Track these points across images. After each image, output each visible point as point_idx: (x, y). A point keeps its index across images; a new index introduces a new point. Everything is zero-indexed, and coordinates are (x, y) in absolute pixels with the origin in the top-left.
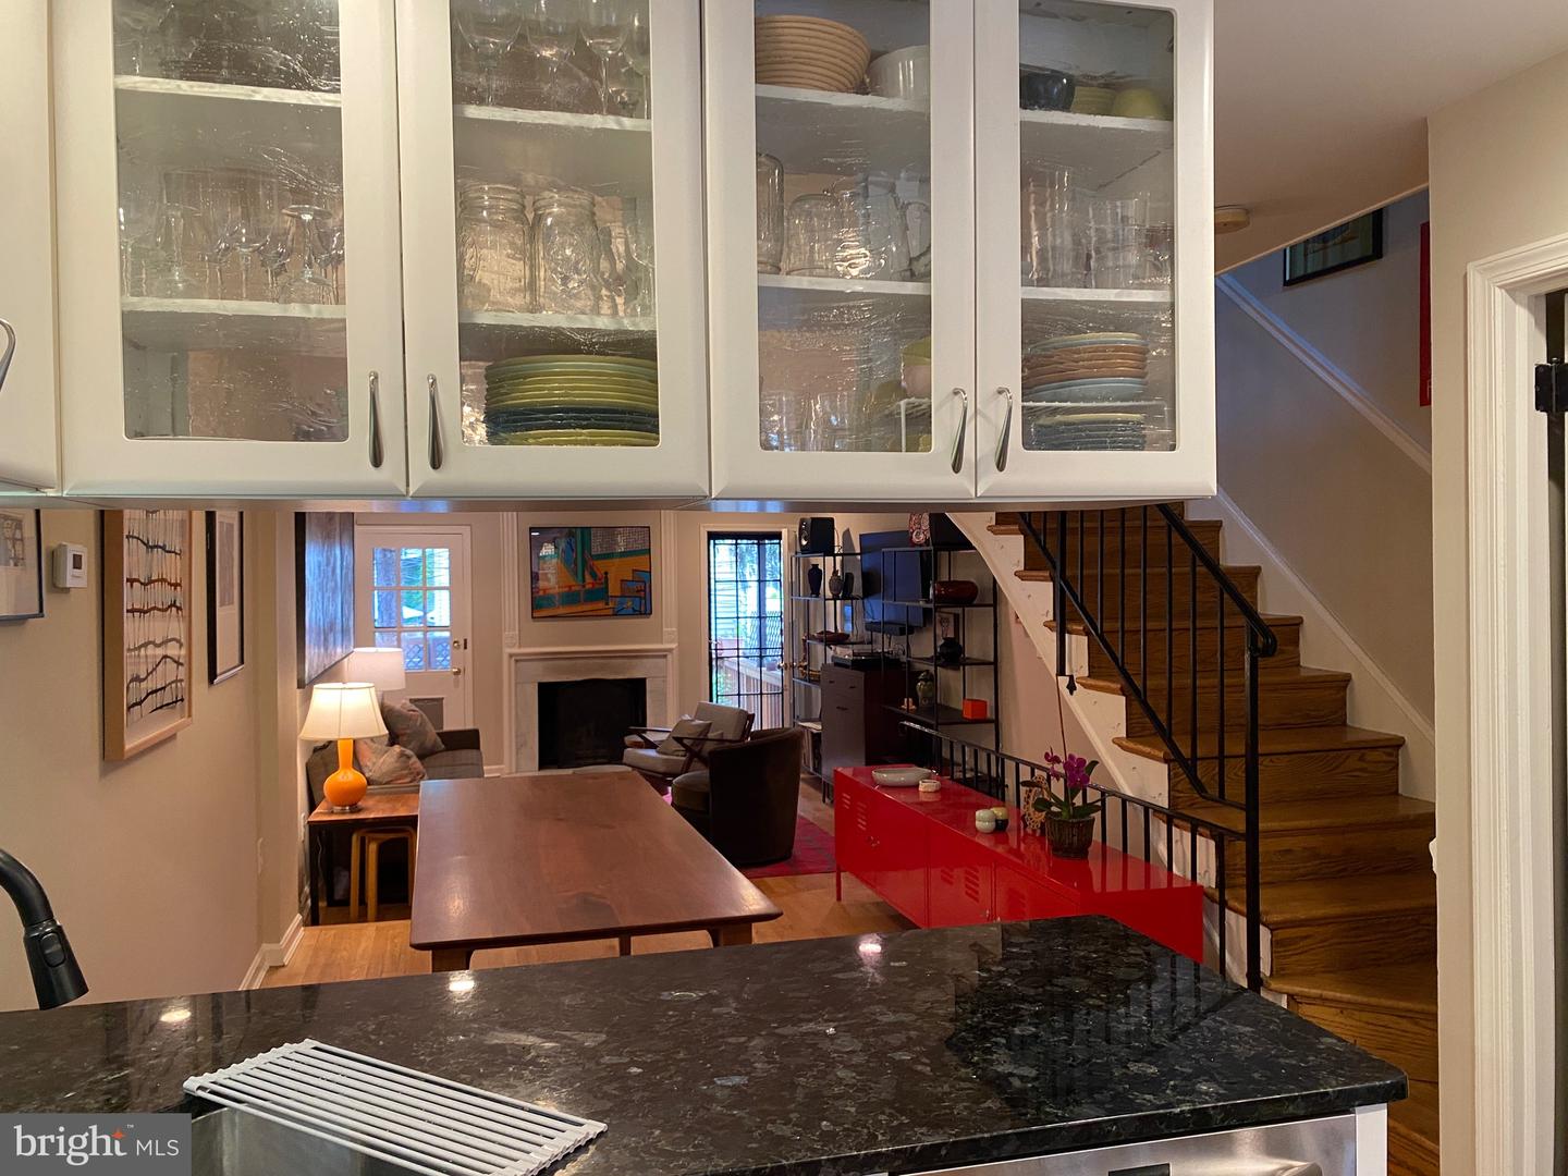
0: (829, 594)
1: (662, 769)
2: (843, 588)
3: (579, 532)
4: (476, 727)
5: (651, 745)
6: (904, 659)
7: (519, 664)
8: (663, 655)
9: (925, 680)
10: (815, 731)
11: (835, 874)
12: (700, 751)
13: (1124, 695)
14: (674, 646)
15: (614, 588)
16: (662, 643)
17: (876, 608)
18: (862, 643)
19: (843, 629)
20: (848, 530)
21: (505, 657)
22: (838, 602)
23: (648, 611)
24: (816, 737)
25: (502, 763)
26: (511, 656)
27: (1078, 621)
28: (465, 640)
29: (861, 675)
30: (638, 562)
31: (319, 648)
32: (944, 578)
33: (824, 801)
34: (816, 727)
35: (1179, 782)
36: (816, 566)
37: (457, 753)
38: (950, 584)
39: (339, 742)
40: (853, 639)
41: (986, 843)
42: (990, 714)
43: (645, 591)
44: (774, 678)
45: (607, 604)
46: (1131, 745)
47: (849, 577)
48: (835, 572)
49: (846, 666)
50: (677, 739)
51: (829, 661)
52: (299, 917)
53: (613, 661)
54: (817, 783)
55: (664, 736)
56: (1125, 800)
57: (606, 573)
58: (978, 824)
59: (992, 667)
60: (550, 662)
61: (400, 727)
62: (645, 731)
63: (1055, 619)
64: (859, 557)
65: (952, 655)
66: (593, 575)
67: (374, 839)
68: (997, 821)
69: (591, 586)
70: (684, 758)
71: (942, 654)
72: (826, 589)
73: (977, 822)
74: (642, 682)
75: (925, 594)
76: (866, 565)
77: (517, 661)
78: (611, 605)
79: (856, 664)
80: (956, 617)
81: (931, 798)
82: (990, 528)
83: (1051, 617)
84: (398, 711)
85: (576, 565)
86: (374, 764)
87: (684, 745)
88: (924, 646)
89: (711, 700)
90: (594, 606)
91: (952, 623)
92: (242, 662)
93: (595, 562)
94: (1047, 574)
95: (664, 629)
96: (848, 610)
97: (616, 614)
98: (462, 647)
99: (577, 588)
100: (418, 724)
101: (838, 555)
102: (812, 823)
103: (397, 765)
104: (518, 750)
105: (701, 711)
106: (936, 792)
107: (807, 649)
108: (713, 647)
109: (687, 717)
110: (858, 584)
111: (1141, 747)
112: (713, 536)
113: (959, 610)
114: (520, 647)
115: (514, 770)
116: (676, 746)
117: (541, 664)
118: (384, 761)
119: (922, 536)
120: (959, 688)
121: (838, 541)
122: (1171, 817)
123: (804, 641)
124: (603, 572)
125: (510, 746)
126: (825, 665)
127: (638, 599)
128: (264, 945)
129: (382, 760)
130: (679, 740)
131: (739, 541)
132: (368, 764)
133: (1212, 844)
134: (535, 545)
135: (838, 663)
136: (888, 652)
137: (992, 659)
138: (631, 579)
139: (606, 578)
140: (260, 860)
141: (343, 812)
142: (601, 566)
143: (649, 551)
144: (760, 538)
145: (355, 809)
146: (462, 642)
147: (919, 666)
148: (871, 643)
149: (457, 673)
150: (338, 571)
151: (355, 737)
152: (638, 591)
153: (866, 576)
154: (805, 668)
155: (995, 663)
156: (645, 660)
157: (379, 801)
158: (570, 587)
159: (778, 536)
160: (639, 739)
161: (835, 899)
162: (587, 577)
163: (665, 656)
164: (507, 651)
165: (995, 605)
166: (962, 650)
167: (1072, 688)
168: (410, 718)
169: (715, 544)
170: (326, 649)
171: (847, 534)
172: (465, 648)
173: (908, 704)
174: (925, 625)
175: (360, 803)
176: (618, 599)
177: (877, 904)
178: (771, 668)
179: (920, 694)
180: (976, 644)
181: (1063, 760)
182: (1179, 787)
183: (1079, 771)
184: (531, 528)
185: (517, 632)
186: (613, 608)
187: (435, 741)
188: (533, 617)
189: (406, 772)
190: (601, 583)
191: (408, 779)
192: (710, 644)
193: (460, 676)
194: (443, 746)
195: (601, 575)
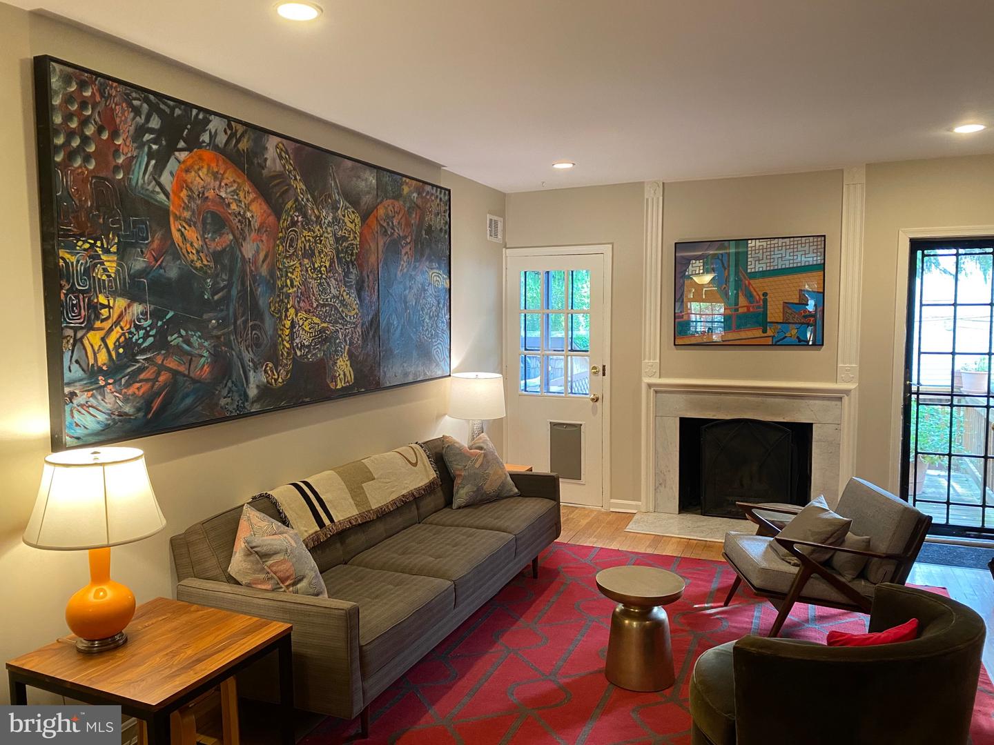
3: (733, 244)
7: (658, 395)
8: (837, 397)
14: (852, 386)
15: (775, 312)
16: (836, 382)
21: (644, 388)
23: (819, 342)
26: (650, 386)
28: (604, 366)
30: (809, 281)
43: (814, 316)
45: (765, 331)
53: (770, 400)
57: (765, 294)
60: (693, 396)
61: (456, 467)
66: (749, 296)
69: (745, 309)
74: (809, 427)
77: (656, 392)
78: (769, 333)
85: (728, 283)
87: (795, 553)
90: (750, 334)
93: (751, 281)
95: (840, 365)
97: (778, 344)
98: (601, 373)
100: (477, 465)
104: (656, 489)
108: (914, 389)
112: (918, 245)
114: (660, 377)
115: (651, 509)
117: (683, 396)
124: (761, 293)
125: (648, 482)
127: (805, 326)
131: (960, 251)
134: (680, 265)
138: (797, 301)
139: (765, 301)
142: (758, 286)
143: (822, 267)
146: (600, 368)
149: (595, 400)
152: (807, 317)
156: (812, 402)
162: (742, 298)
164: (646, 380)
169: (924, 256)
172: (604, 374)
176: (779, 326)
184: (676, 243)
185: (658, 361)
186: (773, 337)
187: (503, 485)
188: (675, 345)
189: (262, 576)
190: (759, 307)
191: (269, 587)
192: (908, 389)
193: (597, 403)
194: (516, 490)
195: (758, 295)
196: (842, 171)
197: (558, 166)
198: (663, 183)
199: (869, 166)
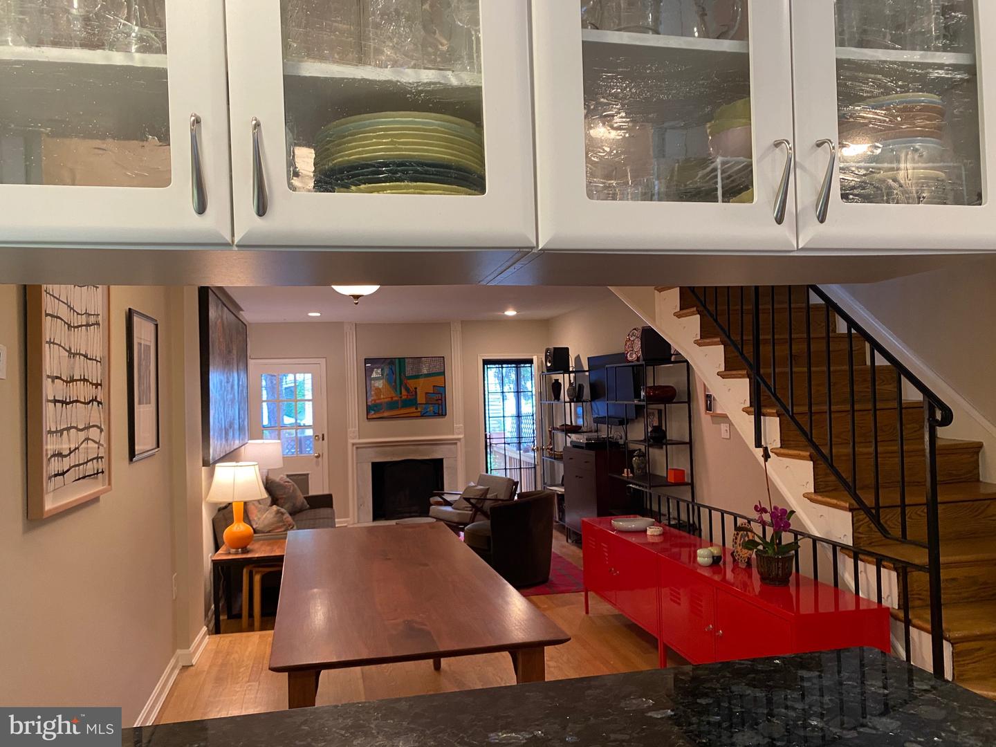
0: (567, 399)
1: (456, 520)
2: (577, 396)
3: (397, 361)
4: (331, 493)
5: (448, 503)
6: (621, 442)
7: (359, 450)
8: (454, 442)
9: (639, 456)
10: (560, 493)
11: (583, 593)
12: (482, 507)
13: (812, 460)
14: (461, 436)
15: (421, 399)
16: (453, 434)
17: (601, 408)
18: (591, 431)
19: (576, 422)
20: (579, 355)
21: (350, 446)
22: (572, 404)
23: (444, 414)
24: (561, 497)
25: (348, 517)
26: (353, 444)
27: (771, 406)
28: (323, 435)
29: (592, 453)
30: (437, 381)
31: (221, 439)
32: (650, 383)
33: (567, 541)
34: (561, 490)
35: (860, 526)
36: (557, 381)
37: (317, 510)
38: (654, 388)
39: (233, 504)
40: (584, 429)
41: (706, 574)
42: (687, 479)
43: (441, 400)
44: (529, 457)
45: (417, 409)
46: (820, 498)
47: (581, 387)
48: (571, 384)
49: (582, 448)
50: (465, 499)
51: (569, 444)
52: (205, 629)
54: (562, 529)
55: (457, 497)
56: (815, 540)
57: (416, 388)
58: (700, 560)
59: (688, 446)
60: (380, 448)
61: (278, 493)
62: (443, 494)
63: (751, 406)
64: (587, 373)
65: (658, 438)
66: (407, 390)
67: (257, 572)
68: (713, 557)
69: (405, 397)
70: (471, 512)
71: (651, 437)
72: (564, 395)
73: (698, 558)
74: (441, 461)
75: (637, 395)
76: (594, 378)
77: (357, 448)
78: (419, 410)
79: (589, 446)
80: (660, 411)
81: (657, 540)
82: (696, 342)
83: (748, 404)
84: (278, 483)
85: (395, 382)
86: (259, 519)
87: (471, 503)
88: (637, 432)
89: (487, 472)
90: (408, 411)
91: (657, 416)
92: (158, 446)
93: (408, 381)
94: (745, 372)
95: (455, 425)
96: (580, 410)
97: (423, 416)
98: (321, 439)
99: (396, 399)
100: (291, 491)
101: (572, 372)
102: (561, 557)
103: (276, 519)
104: (359, 509)
105: (482, 480)
106: (660, 535)
107: (552, 437)
108: (488, 437)
109: (472, 484)
110: (587, 392)
111: (828, 500)
112: (486, 362)
113: (662, 406)
114: (359, 438)
115: (356, 522)
116: (466, 504)
117: (373, 449)
118: (265, 517)
119: (634, 356)
120: (663, 462)
121: (572, 363)
122: (856, 553)
123: (550, 431)
124: (413, 387)
125: (354, 505)
126: (566, 447)
127: (437, 406)
128: (178, 650)
129: (264, 516)
130: (468, 500)
131: (504, 366)
132: (255, 519)
133: (894, 574)
134: (368, 372)
135: (576, 446)
136: (610, 438)
137: (687, 440)
138: (432, 392)
139: (416, 392)
140: (175, 588)
141: (236, 553)
142: (412, 384)
143: (444, 373)
144: (518, 363)
145: (245, 551)
146: (321, 436)
147: (632, 446)
148: (597, 431)
149: (318, 457)
150: (236, 387)
151: (246, 500)
152: (437, 400)
153: (593, 387)
154: (551, 449)
155: (690, 443)
156: (442, 446)
157: (262, 545)
158: (392, 398)
159: (530, 362)
160: (441, 500)
161: (584, 613)
162: (403, 390)
163: (456, 443)
164: (351, 441)
165: (689, 402)
166: (664, 433)
167: (766, 456)
168: (285, 487)
169: (488, 368)
170: (227, 440)
171: (578, 359)
172: (323, 439)
173: (626, 473)
174: (636, 418)
175: (248, 547)
176: (424, 406)
177: (615, 616)
178: (526, 451)
179: (635, 466)
180: (675, 429)
181: (769, 510)
182: (861, 530)
183: (782, 518)
184: (365, 359)
185: (357, 429)
186: (421, 412)
187: (303, 503)
188: (367, 418)
189: (281, 524)
190: (413, 395)
191: (283, 529)
192: (486, 435)
193: (320, 459)
194: (308, 506)
195: (412, 389)
196: (450, 323)
197: (310, 314)
198: (356, 324)
199: (462, 322)
